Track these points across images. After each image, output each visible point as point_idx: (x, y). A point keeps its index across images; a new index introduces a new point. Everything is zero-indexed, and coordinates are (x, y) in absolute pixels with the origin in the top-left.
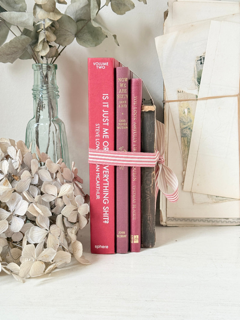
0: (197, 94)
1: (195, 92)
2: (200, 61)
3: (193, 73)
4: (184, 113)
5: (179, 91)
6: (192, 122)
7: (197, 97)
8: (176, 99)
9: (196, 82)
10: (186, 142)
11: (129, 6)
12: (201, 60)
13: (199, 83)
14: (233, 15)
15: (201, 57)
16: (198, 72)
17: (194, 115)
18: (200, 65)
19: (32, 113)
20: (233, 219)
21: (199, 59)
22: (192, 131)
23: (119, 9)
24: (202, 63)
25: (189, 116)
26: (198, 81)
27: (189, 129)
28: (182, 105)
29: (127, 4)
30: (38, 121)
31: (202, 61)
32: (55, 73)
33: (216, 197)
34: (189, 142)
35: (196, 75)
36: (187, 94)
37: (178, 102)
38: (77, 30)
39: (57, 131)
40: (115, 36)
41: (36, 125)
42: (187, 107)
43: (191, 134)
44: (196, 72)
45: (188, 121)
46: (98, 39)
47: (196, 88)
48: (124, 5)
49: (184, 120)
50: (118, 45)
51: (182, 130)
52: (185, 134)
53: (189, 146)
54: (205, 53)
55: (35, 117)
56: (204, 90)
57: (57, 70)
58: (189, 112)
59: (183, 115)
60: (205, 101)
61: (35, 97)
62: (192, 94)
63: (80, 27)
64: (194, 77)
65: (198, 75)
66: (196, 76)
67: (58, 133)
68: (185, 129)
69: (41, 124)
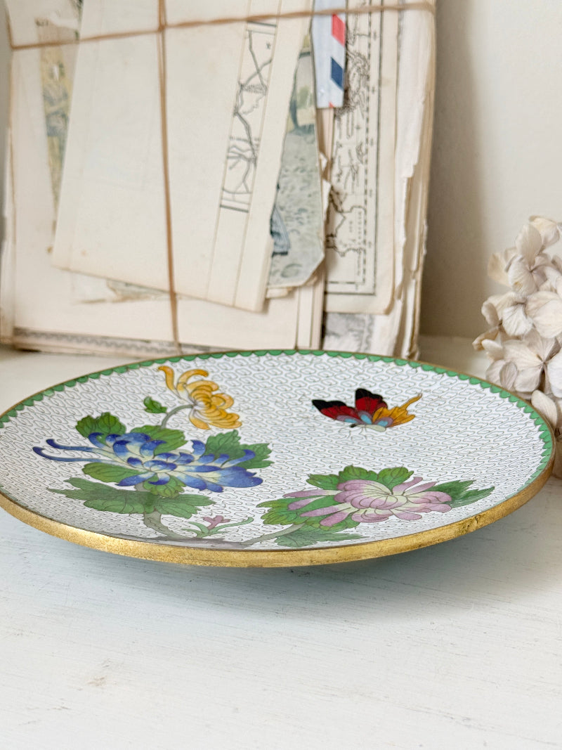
0: (77, 29)
1: (70, 23)
4: (52, 76)
5: (41, 22)
6: (69, 98)
7: (77, 34)
8: (35, 41)
10: (56, 149)
13: (82, 2)
17: (73, 82)
20: (161, 343)
22: (67, 121)
25: (61, 83)
27: (62, 116)
28: (46, 57)
33: (127, 284)
34: (63, 149)
36: (57, 28)
37: (39, 49)
42: (57, 62)
45: (60, 96)
47: (74, 14)
49: (53, 94)
51: (48, 117)
52: (54, 129)
53: (62, 159)
58: (62, 74)
59: (50, 81)
60: (94, 45)
62: (67, 28)
68: (53, 117)
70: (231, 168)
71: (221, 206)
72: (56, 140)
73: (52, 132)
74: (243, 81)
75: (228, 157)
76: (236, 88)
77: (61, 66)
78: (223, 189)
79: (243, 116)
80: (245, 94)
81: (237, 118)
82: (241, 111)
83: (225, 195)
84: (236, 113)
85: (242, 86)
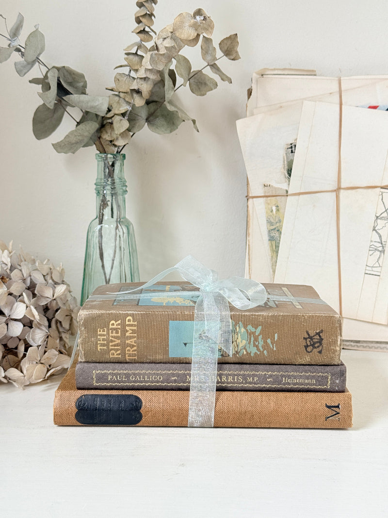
0: (287, 189)
1: (284, 186)
2: (290, 149)
3: (282, 163)
4: (272, 211)
5: (266, 185)
6: (282, 222)
7: (287, 192)
8: (263, 195)
9: (286, 174)
10: (274, 247)
11: (211, 85)
12: (292, 147)
13: (290, 175)
14: (331, 94)
15: (291, 144)
16: (288, 162)
17: (284, 214)
18: (291, 154)
19: (93, 213)
21: (290, 147)
22: (281, 233)
23: (199, 89)
24: (293, 151)
25: (277, 215)
26: (288, 173)
27: (278, 231)
28: (269, 202)
29: (208, 83)
30: (101, 222)
31: (293, 149)
32: (122, 165)
34: (277, 247)
35: (286, 165)
36: (275, 188)
37: (265, 198)
38: (149, 114)
39: (125, 235)
40: (194, 121)
41: (99, 227)
42: (275, 204)
43: (280, 237)
44: (286, 162)
45: (277, 221)
46: (173, 124)
47: (286, 182)
48: (205, 84)
49: (272, 220)
50: (198, 131)
51: (269, 231)
52: (273, 237)
53: (277, 252)
54: (296, 140)
55: (98, 216)
56: (295, 185)
57: (125, 161)
58: (278, 210)
59: (271, 214)
60: (297, 197)
61: (98, 193)
62: (281, 189)
63: (152, 110)
64: (284, 168)
65: (288, 165)
66: (286, 167)
67: (126, 236)
68: (272, 231)
69: (105, 226)
70: (370, 255)
71: (365, 273)
72: (274, 243)
73: (271, 239)
74: (378, 215)
75: (369, 250)
76: (374, 218)
77: (277, 206)
78: (367, 265)
79: (378, 231)
80: (379, 221)
81: (374, 232)
82: (376, 229)
83: (368, 268)
84: (374, 230)
85: (377, 217)
